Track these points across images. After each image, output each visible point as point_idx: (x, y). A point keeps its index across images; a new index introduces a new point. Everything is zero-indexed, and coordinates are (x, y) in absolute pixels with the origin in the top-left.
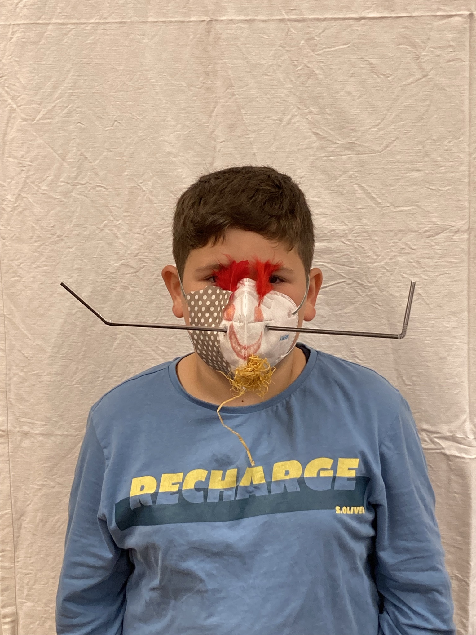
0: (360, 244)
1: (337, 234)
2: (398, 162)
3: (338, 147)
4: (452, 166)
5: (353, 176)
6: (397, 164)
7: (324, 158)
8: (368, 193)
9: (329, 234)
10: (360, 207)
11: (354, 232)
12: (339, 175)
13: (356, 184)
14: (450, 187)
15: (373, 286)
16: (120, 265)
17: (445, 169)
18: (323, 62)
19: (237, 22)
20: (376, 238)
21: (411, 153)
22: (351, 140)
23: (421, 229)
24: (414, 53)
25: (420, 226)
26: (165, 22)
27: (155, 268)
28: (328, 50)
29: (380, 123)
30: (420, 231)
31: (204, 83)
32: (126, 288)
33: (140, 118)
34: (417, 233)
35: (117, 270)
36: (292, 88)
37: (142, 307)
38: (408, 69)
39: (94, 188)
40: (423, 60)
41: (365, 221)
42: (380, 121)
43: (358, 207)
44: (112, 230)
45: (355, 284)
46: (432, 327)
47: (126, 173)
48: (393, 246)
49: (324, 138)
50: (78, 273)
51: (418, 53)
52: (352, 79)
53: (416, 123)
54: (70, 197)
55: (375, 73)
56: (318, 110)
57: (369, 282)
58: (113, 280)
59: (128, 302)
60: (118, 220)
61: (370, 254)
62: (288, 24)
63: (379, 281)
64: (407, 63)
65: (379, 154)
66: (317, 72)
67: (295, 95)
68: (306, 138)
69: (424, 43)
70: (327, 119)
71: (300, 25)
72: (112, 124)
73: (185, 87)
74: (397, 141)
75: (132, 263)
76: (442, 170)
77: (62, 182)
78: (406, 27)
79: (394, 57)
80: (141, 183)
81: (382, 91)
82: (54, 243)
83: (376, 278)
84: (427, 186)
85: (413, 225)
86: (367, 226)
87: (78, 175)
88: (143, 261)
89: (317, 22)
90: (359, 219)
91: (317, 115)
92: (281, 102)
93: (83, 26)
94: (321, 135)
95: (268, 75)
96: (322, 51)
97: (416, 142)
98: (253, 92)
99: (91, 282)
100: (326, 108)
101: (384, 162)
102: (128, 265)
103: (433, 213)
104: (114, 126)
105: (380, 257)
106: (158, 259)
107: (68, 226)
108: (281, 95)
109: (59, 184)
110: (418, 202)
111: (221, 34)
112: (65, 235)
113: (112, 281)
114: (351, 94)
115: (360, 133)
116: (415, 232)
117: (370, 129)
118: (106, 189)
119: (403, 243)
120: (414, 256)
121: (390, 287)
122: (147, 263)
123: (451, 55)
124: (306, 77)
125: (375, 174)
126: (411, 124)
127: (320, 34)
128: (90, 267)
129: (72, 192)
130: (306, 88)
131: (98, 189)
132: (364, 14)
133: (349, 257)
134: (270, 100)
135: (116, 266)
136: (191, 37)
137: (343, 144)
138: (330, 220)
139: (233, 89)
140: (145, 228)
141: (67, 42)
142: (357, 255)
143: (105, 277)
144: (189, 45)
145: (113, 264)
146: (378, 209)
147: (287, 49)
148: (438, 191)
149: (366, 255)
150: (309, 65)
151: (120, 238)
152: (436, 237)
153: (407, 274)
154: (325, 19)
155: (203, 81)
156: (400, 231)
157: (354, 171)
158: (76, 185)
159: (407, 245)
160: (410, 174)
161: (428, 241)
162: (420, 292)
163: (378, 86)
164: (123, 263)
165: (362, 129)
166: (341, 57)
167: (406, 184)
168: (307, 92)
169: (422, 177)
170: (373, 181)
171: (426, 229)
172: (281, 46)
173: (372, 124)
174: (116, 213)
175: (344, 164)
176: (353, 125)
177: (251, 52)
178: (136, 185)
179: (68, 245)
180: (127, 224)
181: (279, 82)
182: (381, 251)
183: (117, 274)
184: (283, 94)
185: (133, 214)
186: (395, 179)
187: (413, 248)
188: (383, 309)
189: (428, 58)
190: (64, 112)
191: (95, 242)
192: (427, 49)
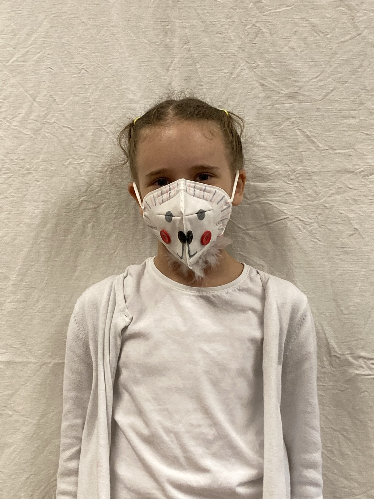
0: (301, 184)
1: (280, 174)
3: (282, 96)
5: (295, 123)
6: (335, 111)
7: (270, 107)
8: (308, 138)
9: (273, 175)
11: (295, 173)
12: (283, 121)
13: (298, 129)
15: (313, 223)
16: (82, 201)
18: (269, 22)
20: (316, 178)
21: (347, 101)
22: (294, 90)
23: (357, 169)
24: (350, 14)
25: (357, 167)
28: (274, 12)
29: (319, 75)
30: (356, 172)
31: (162, 41)
32: (87, 222)
33: (105, 67)
34: (353, 174)
35: (80, 205)
36: (242, 45)
38: (345, 28)
39: (60, 128)
40: (358, 21)
41: (306, 163)
42: (319, 73)
43: (300, 150)
44: (76, 168)
45: (296, 221)
46: (368, 259)
47: (91, 116)
48: (331, 185)
49: (270, 88)
50: (44, 205)
51: (353, 14)
52: (294, 37)
53: (352, 75)
54: (39, 134)
55: (316, 31)
56: (265, 63)
57: (310, 218)
60: (82, 159)
61: (309, 193)
63: (319, 217)
64: (344, 23)
65: (319, 102)
66: (264, 30)
67: (244, 51)
68: (253, 89)
69: (358, 6)
70: (272, 71)
72: (79, 71)
73: (146, 43)
74: (335, 91)
75: (93, 199)
77: (32, 120)
79: (332, 18)
81: (322, 47)
82: (22, 175)
83: (316, 215)
84: (362, 131)
85: (349, 166)
86: (308, 167)
88: (103, 197)
90: (301, 160)
91: (264, 68)
92: (231, 57)
94: (267, 86)
95: (220, 34)
96: (268, 12)
97: (352, 92)
98: (207, 49)
99: (55, 215)
100: (272, 62)
101: (323, 109)
102: (90, 201)
103: (368, 155)
104: (81, 73)
105: (320, 195)
107: (36, 161)
108: (232, 51)
109: (29, 121)
110: (354, 145)
112: (33, 169)
113: (75, 215)
114: (294, 49)
115: (301, 84)
116: (352, 172)
117: (310, 80)
118: (71, 130)
119: (341, 182)
121: (329, 223)
122: (107, 199)
124: (254, 35)
126: (347, 76)
128: (55, 201)
129: (41, 130)
130: (254, 45)
131: (64, 129)
133: (291, 195)
134: (222, 56)
135: (78, 201)
137: (287, 94)
138: (275, 162)
139: (189, 45)
140: (107, 167)
142: (299, 194)
143: (68, 211)
144: (150, 7)
145: (76, 200)
146: (318, 152)
147: (238, 10)
148: (372, 135)
149: (307, 193)
150: (257, 24)
152: (371, 177)
153: (344, 210)
155: (162, 39)
156: (338, 171)
157: (296, 118)
158: (45, 124)
159: (344, 184)
160: (347, 121)
161: (364, 181)
162: (356, 227)
163: (318, 43)
164: (85, 199)
165: (303, 80)
166: (285, 17)
167: (344, 129)
168: (255, 48)
169: (358, 123)
170: (313, 126)
171: (362, 169)
172: (232, 8)
173: (312, 76)
174: (80, 153)
175: (287, 112)
176: (295, 77)
177: (206, 14)
178: (100, 128)
179: (36, 179)
180: (90, 162)
181: (230, 39)
182: (320, 190)
183: (78, 209)
184: (234, 50)
185: (96, 153)
186: (333, 125)
187: (349, 187)
188: (322, 243)
189: (361, 19)
190: (36, 57)
191: (59, 178)
192: (361, 11)
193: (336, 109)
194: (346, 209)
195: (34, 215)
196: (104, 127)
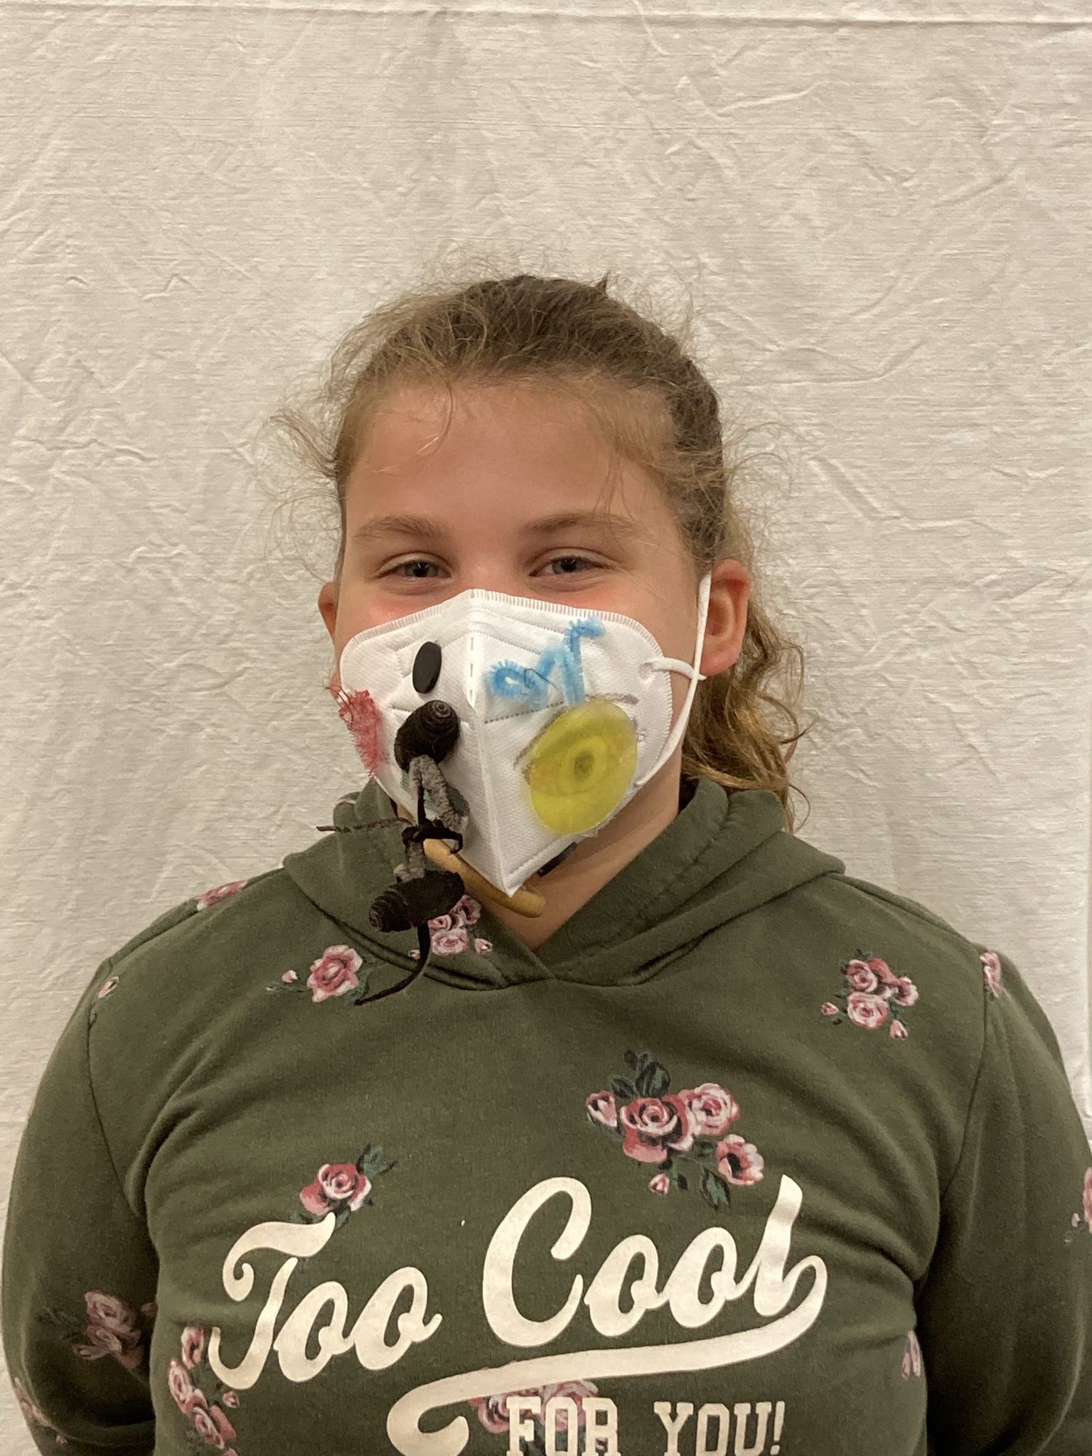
0: (820, 616)
2: (926, 402)
3: (769, 361)
4: (1060, 417)
5: (808, 438)
6: (922, 407)
8: (845, 484)
10: (824, 517)
11: (805, 584)
13: (816, 458)
14: (1055, 471)
15: (849, 726)
16: (178, 666)
17: (1043, 424)
18: (735, 135)
19: (512, 20)
20: (863, 600)
21: (957, 379)
22: (805, 344)
23: (979, 577)
24: (974, 118)
25: (977, 570)
26: (313, 12)
27: (278, 674)
28: (749, 103)
29: (880, 300)
30: (977, 583)
31: (416, 181)
32: (192, 727)
33: (242, 269)
34: (968, 589)
35: (171, 679)
36: (653, 201)
37: (236, 778)
38: (957, 160)
39: (109, 456)
40: (997, 139)
41: (834, 554)
42: (878, 295)
43: (818, 519)
44: (159, 572)
46: (1002, 832)
47: (202, 418)
48: (905, 621)
49: (736, 334)
50: (63, 686)
51: (983, 120)
52: (810, 183)
53: (974, 301)
54: (45, 480)
55: (872, 168)
56: (718, 261)
57: (839, 713)
58: (158, 705)
59: (198, 766)
60: (175, 545)
61: (845, 642)
62: (646, 32)
63: (868, 710)
64: (954, 144)
65: (876, 380)
66: (720, 161)
67: (658, 218)
69: (997, 93)
70: (742, 286)
71: (677, 36)
72: (164, 283)
73: (365, 189)
74: (923, 347)
75: (212, 661)
76: (1038, 424)
77: (25, 438)
78: (953, 51)
79: (921, 129)
80: (243, 445)
81: (889, 216)
83: (861, 705)
84: (996, 467)
85: (958, 568)
86: (841, 568)
87: (66, 422)
88: (242, 655)
89: (724, 29)
90: (821, 549)
91: (718, 274)
92: (623, 236)
93: (89, 14)
94: (727, 328)
96: (732, 107)
97: (972, 352)
98: (549, 210)
99: (99, 712)
100: (742, 258)
101: (888, 402)
102: (202, 667)
103: (1011, 537)
104: (169, 288)
105: (873, 650)
106: (285, 649)
107: (37, 560)
108: (624, 219)
109: (15, 443)
110: (973, 508)
111: (469, 50)
112: (28, 583)
113: (160, 709)
114: (809, 220)
115: (825, 328)
116: (966, 584)
117: (853, 314)
118: (142, 458)
119: (932, 612)
120: (957, 647)
121: (897, 728)
122: (254, 660)
123: (1066, 127)
124: (692, 175)
125: (864, 433)
126: (959, 305)
127: (730, 61)
128: (95, 671)
129: (50, 467)
130: (689, 204)
131: (121, 459)
132: (847, 13)
134: (596, 232)
135: (168, 669)
136: (385, 56)
137: (783, 353)
139: (498, 198)
140: (250, 568)
141: (42, 57)
143: (136, 699)
144: (378, 77)
145: (159, 664)
146: (869, 523)
147: (644, 96)
148: (1024, 479)
149: (836, 643)
150: (699, 142)
151: (178, 594)
152: (1017, 600)
153: (940, 693)
154: (745, 22)
155: (416, 177)
156: (927, 581)
157: (809, 425)
158: (62, 448)
159: (942, 618)
160: (955, 436)
161: (997, 610)
162: (974, 740)
163: (879, 203)
164: (188, 661)
165: (834, 313)
166: (783, 123)
167: (945, 460)
168: (693, 214)
169: (986, 442)
170: (860, 450)
171: (993, 577)
172: (625, 89)
173: (859, 303)
174: (170, 526)
175: (785, 406)
176: (811, 304)
177: (546, 103)
178: (228, 451)
179: (38, 611)
180: (200, 554)
181: (621, 184)
182: (874, 634)
183: (168, 691)
184: (631, 217)
185: (218, 527)
186: (915, 447)
187: (957, 627)
188: (876, 784)
189: (1007, 134)
190: (31, 248)
191: (111, 603)
192: (1007, 110)
193: (927, 400)
194: (945, 688)
195: (34, 717)
196: (240, 450)
